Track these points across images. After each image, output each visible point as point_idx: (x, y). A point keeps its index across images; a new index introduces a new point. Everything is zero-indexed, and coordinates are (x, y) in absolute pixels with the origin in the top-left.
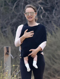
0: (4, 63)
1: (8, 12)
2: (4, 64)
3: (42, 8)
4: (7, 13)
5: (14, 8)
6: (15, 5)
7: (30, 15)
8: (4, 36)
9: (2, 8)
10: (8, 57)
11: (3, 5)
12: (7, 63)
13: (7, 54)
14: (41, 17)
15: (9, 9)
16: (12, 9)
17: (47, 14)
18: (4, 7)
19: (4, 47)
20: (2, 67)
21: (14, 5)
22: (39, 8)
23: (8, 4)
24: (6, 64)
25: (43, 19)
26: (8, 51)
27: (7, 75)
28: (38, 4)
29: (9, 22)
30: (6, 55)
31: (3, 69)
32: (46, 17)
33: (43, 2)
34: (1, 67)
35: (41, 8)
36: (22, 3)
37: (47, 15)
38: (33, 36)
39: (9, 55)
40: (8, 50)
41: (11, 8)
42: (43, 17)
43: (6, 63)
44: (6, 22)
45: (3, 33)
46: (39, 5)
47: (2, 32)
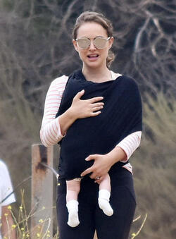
0: (32, 196)
1: (47, 34)
2: (32, 199)
3: (156, 22)
4: (44, 35)
5: (68, 21)
6: (69, 11)
7: (92, 47)
8: (33, 109)
9: (29, 19)
10: (44, 178)
11: (32, 12)
12: (40, 198)
13: (42, 166)
14: (153, 50)
15: (48, 22)
16: (59, 25)
17: (170, 42)
18: (35, 17)
19: (33, 145)
20: (23, 209)
21: (65, 10)
22: (147, 21)
23: (45, 7)
24: (38, 200)
25: (159, 59)
26: (44, 159)
27: (38, 235)
28: (143, 10)
29: (50, 65)
30: (39, 171)
31: (28, 214)
32: (168, 50)
33: (158, 3)
34: (21, 208)
35: (151, 23)
36: (92, 4)
37: (172, 45)
38: (100, 112)
39: (48, 170)
40: (46, 155)
41: (58, 21)
42: (157, 50)
43: (36, 198)
44: (40, 66)
45: (31, 101)
46: (148, 13)
47: (28, 97)
